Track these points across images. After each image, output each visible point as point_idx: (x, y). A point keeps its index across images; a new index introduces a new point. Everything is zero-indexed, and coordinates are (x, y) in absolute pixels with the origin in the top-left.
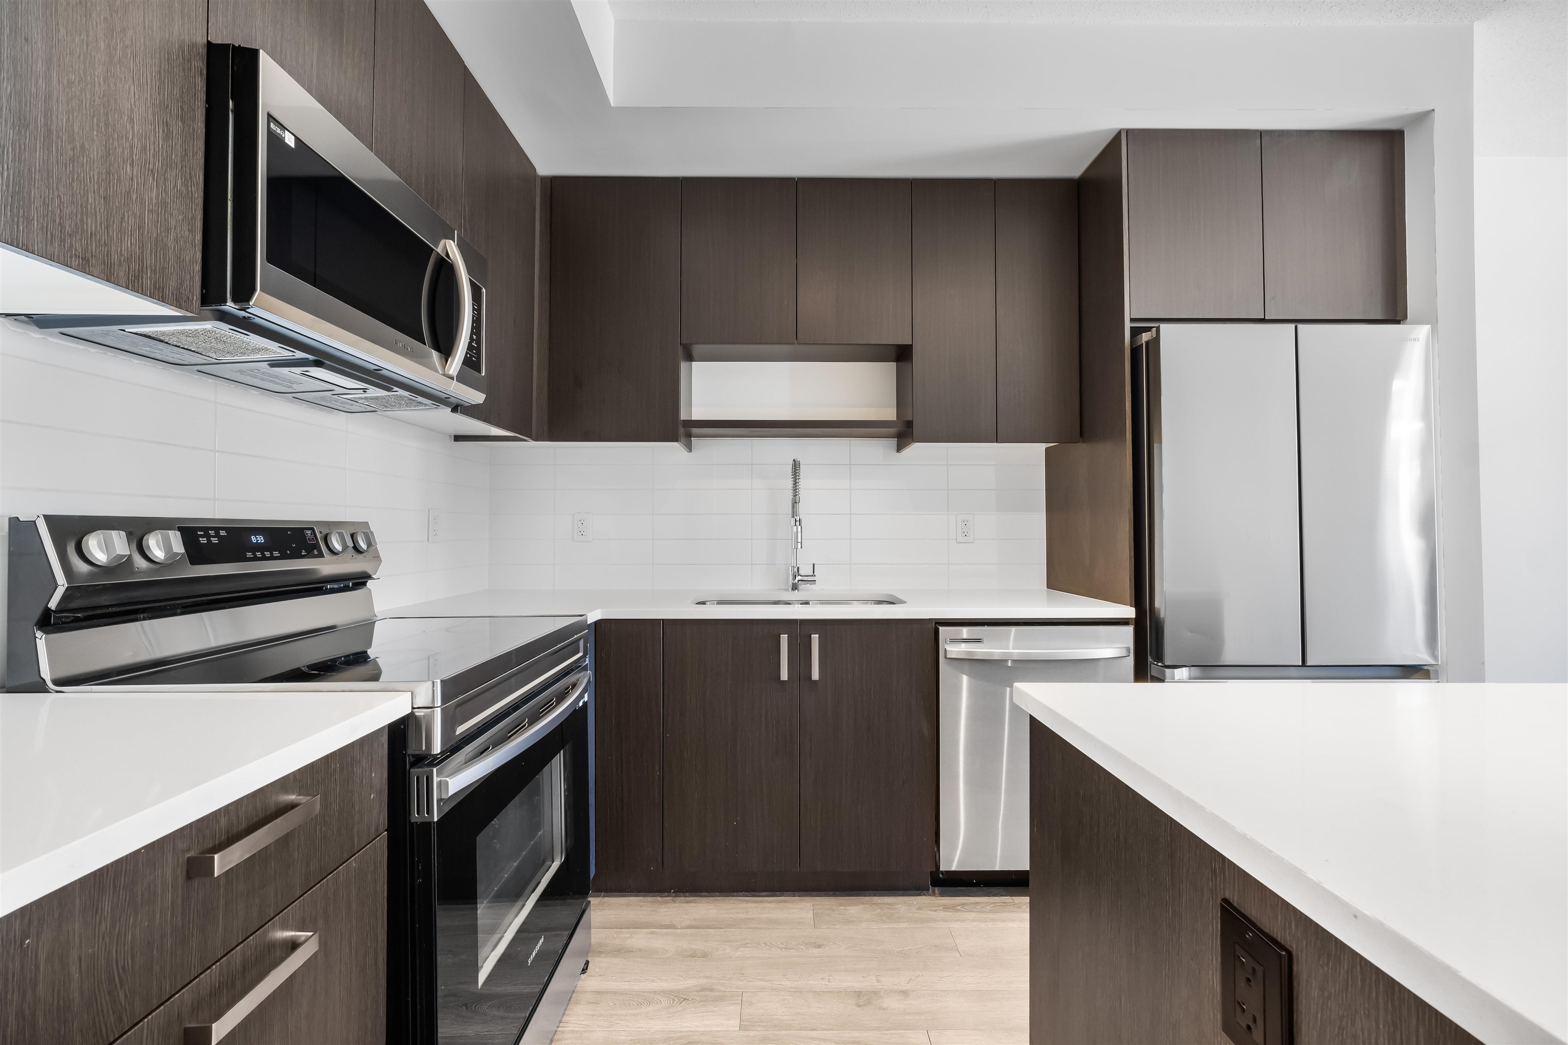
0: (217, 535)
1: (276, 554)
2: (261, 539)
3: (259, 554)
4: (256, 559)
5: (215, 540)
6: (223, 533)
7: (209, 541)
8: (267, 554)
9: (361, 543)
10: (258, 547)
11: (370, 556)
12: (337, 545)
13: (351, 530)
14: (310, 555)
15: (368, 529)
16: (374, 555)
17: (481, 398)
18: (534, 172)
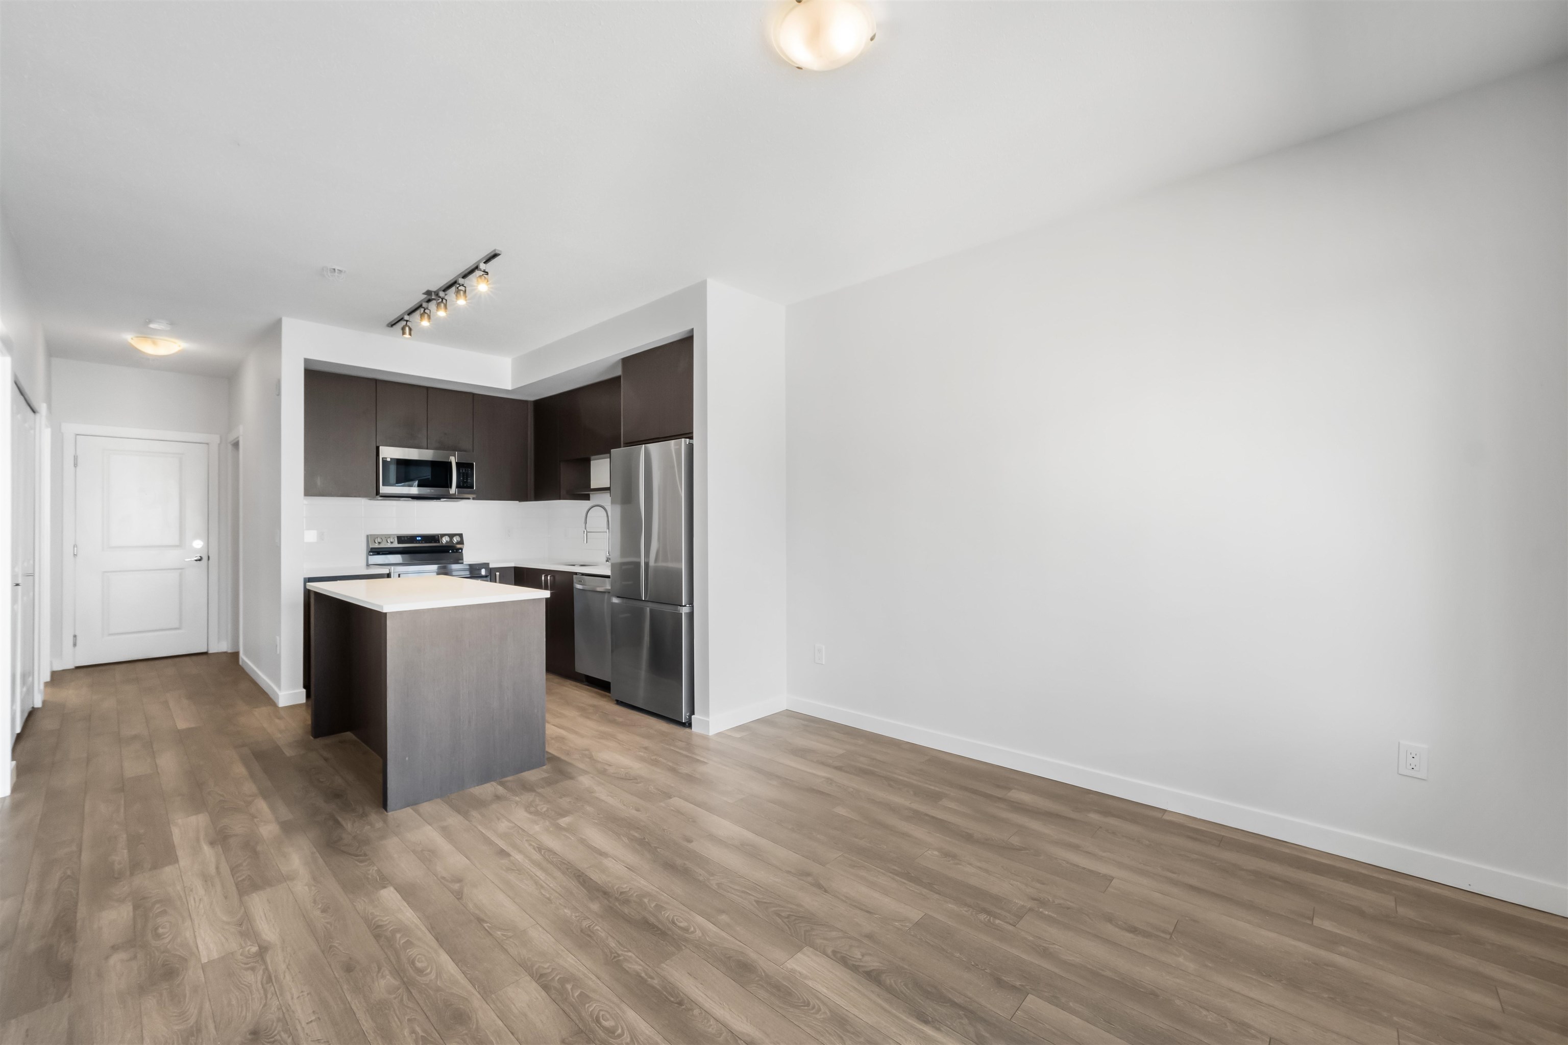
0: (407, 538)
1: (423, 542)
2: (420, 538)
3: (418, 542)
6: (409, 537)
7: (405, 539)
8: (421, 542)
9: (455, 540)
10: (419, 540)
11: (458, 543)
12: (445, 540)
13: (451, 536)
14: (435, 542)
15: (461, 535)
16: (461, 542)
17: (474, 496)
18: (526, 402)
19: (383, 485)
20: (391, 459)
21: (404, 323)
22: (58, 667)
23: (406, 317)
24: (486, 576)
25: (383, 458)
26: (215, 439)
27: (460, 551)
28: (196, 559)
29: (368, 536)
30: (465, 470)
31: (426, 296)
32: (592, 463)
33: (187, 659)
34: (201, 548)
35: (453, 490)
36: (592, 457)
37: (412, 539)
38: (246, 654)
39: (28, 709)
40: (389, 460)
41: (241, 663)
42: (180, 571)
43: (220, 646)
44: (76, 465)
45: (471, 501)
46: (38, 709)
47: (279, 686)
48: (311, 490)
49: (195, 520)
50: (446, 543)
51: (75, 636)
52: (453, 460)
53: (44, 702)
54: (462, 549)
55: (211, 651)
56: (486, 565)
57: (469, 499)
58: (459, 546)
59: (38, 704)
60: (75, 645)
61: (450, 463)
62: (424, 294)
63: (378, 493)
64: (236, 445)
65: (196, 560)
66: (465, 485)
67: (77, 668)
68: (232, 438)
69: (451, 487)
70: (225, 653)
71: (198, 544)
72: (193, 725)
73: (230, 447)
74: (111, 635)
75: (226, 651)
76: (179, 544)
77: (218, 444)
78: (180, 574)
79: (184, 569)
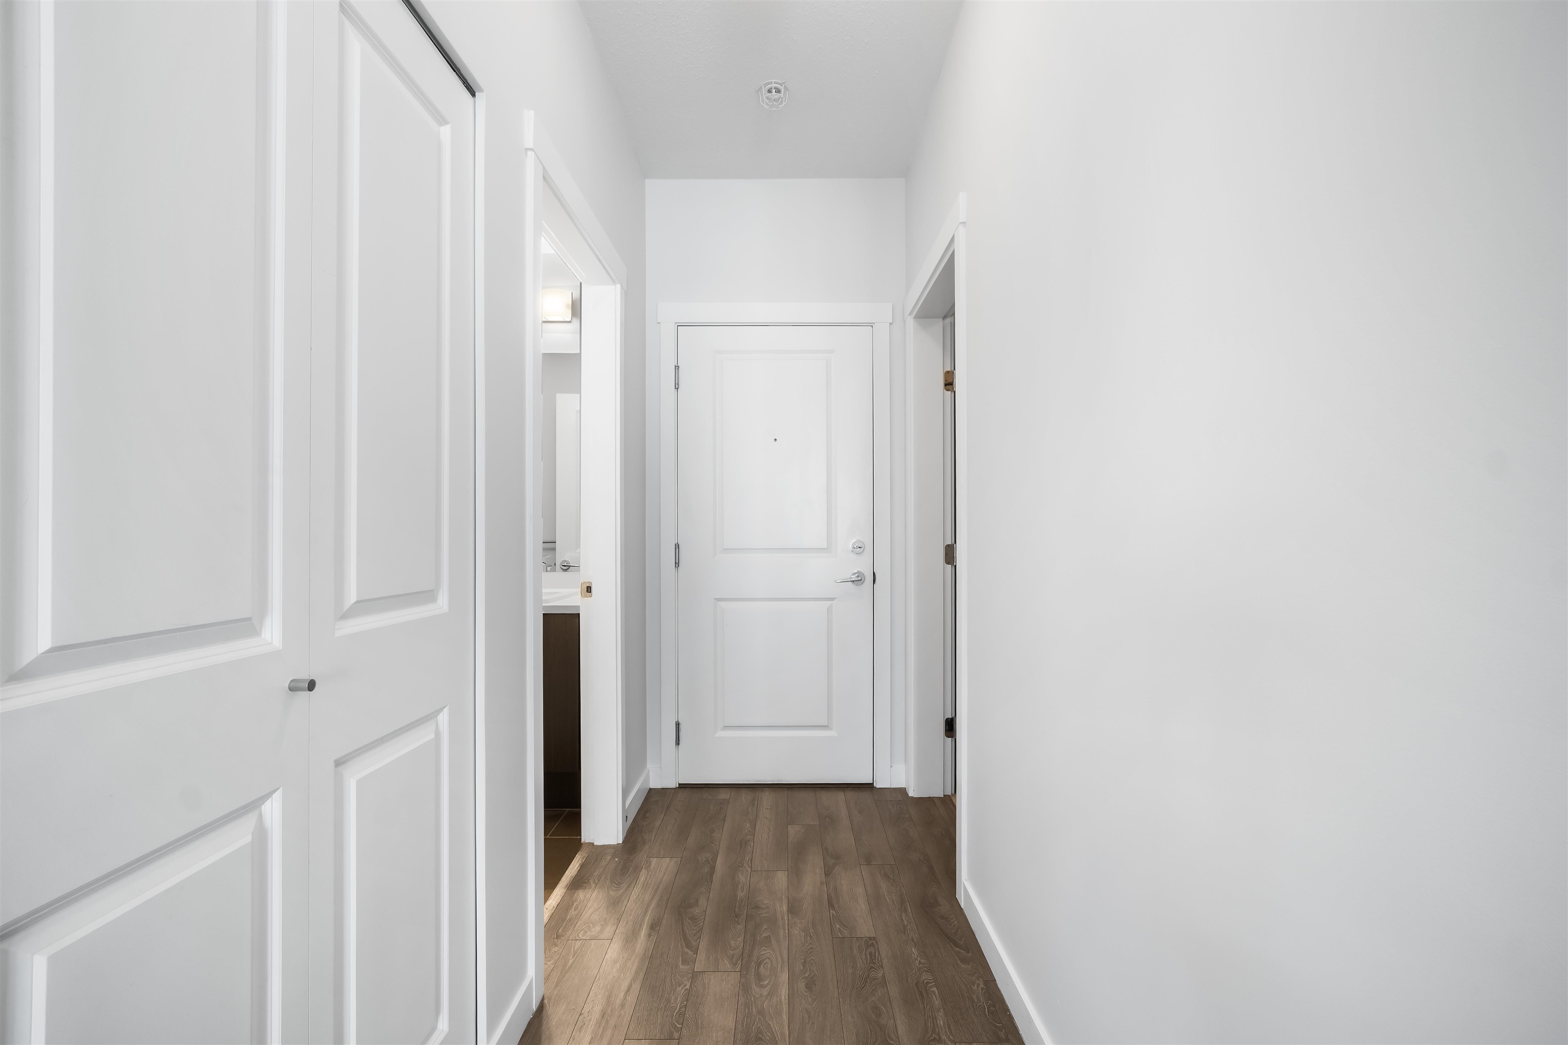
22: (655, 782)
28: (855, 577)
42: (830, 603)
51: (678, 725)
55: (878, 785)
60: (678, 742)
65: (855, 581)
67: (682, 786)
70: (903, 791)
74: (726, 727)
75: (901, 785)
76: (826, 547)
77: (891, 324)
78: (829, 610)
79: (832, 599)
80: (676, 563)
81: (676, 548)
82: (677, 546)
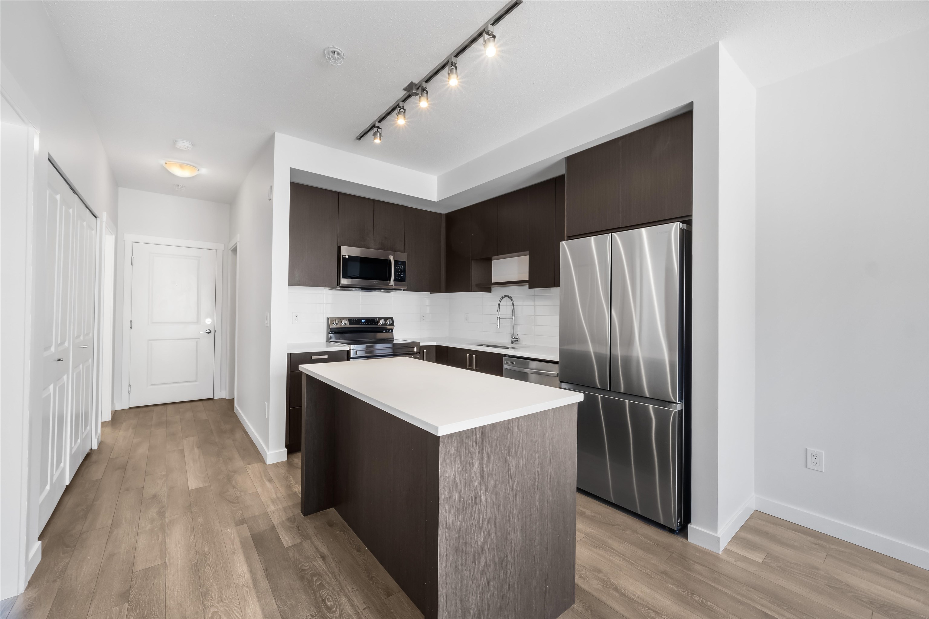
0: (355, 320)
1: (367, 324)
2: (364, 321)
3: (363, 324)
4: (362, 325)
5: (355, 321)
6: (357, 320)
7: (354, 321)
8: (365, 324)
9: (388, 322)
10: (364, 322)
11: (390, 325)
12: (381, 322)
13: (386, 319)
14: (375, 324)
15: (392, 319)
16: (392, 324)
17: (406, 288)
18: (440, 214)
19: (343, 278)
20: (348, 256)
21: (375, 130)
22: (118, 407)
23: (378, 124)
24: (416, 353)
25: (343, 255)
26: (221, 247)
27: (391, 331)
28: (207, 331)
29: (328, 318)
30: (400, 267)
31: (405, 92)
32: (494, 262)
33: (200, 403)
34: (211, 323)
35: (392, 282)
36: (493, 257)
37: (358, 321)
38: (238, 404)
39: (87, 451)
40: (347, 257)
41: (235, 411)
42: (197, 340)
43: (222, 394)
44: (132, 264)
45: (402, 292)
46: (94, 450)
47: (268, 447)
48: (293, 281)
49: (207, 305)
50: (382, 325)
51: (130, 386)
52: (392, 258)
53: (100, 444)
54: (392, 330)
55: (215, 398)
56: (417, 344)
57: (401, 290)
58: (389, 327)
59: (95, 447)
60: (129, 392)
61: (390, 261)
62: (405, 89)
63: (338, 283)
64: (234, 250)
65: (207, 333)
66: (400, 278)
67: (131, 408)
68: (231, 245)
69: (390, 280)
70: (225, 399)
71: (209, 321)
72: (201, 485)
73: (230, 252)
74: (152, 385)
75: (225, 397)
76: (196, 321)
77: (223, 250)
78: (197, 342)
79: (199, 339)
80: (130, 327)
81: (130, 322)
82: (131, 321)
